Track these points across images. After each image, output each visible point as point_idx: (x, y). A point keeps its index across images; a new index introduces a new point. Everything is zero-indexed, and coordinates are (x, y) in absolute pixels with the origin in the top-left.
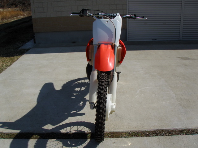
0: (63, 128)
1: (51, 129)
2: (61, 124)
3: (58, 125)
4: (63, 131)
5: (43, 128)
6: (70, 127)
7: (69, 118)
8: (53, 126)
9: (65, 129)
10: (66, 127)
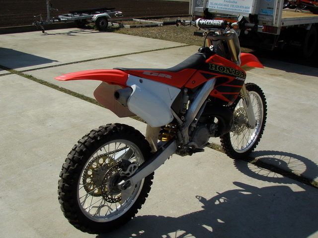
0: (278, 178)
1: (293, 184)
2: (277, 184)
3: (282, 184)
4: (280, 176)
5: (304, 190)
6: (269, 176)
7: (260, 187)
8: (290, 186)
9: (275, 177)
10: (273, 178)
